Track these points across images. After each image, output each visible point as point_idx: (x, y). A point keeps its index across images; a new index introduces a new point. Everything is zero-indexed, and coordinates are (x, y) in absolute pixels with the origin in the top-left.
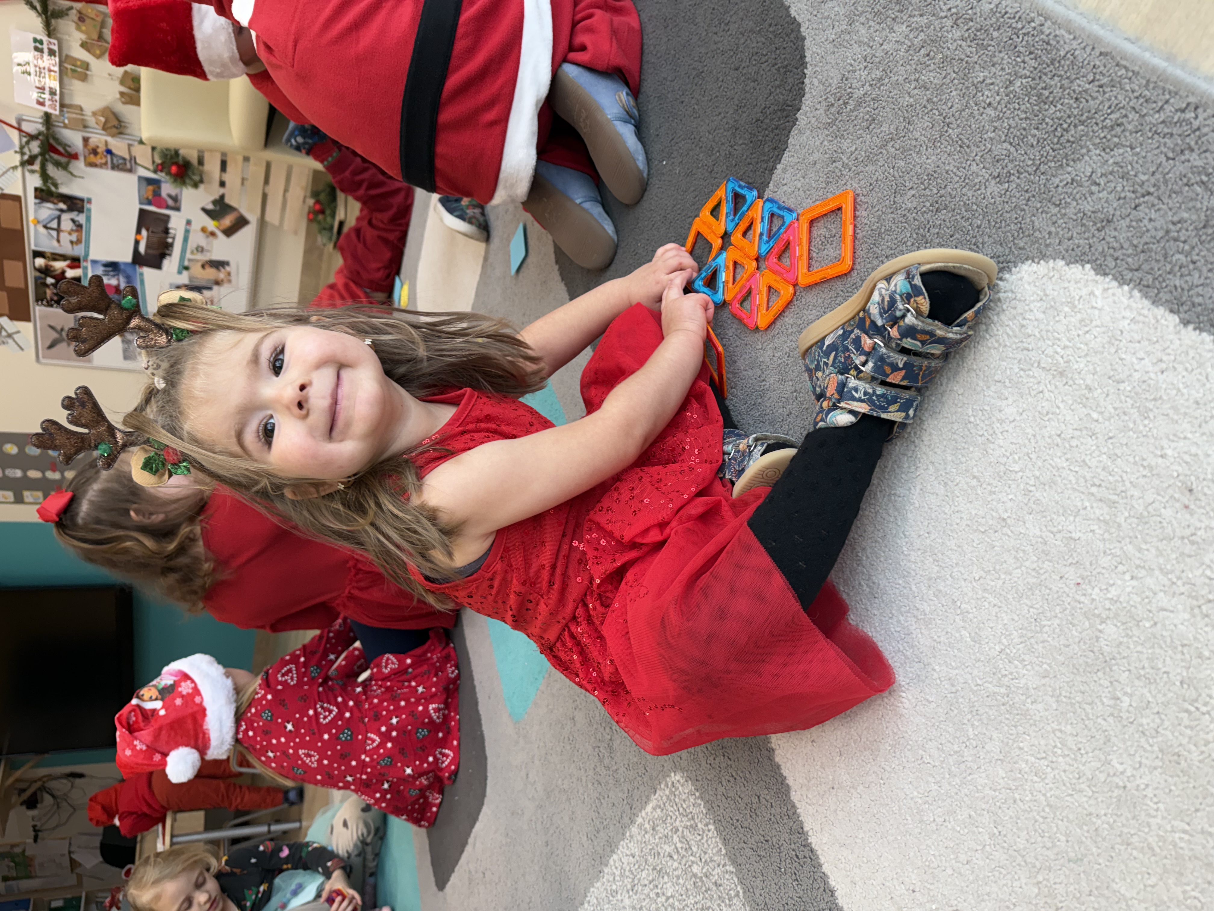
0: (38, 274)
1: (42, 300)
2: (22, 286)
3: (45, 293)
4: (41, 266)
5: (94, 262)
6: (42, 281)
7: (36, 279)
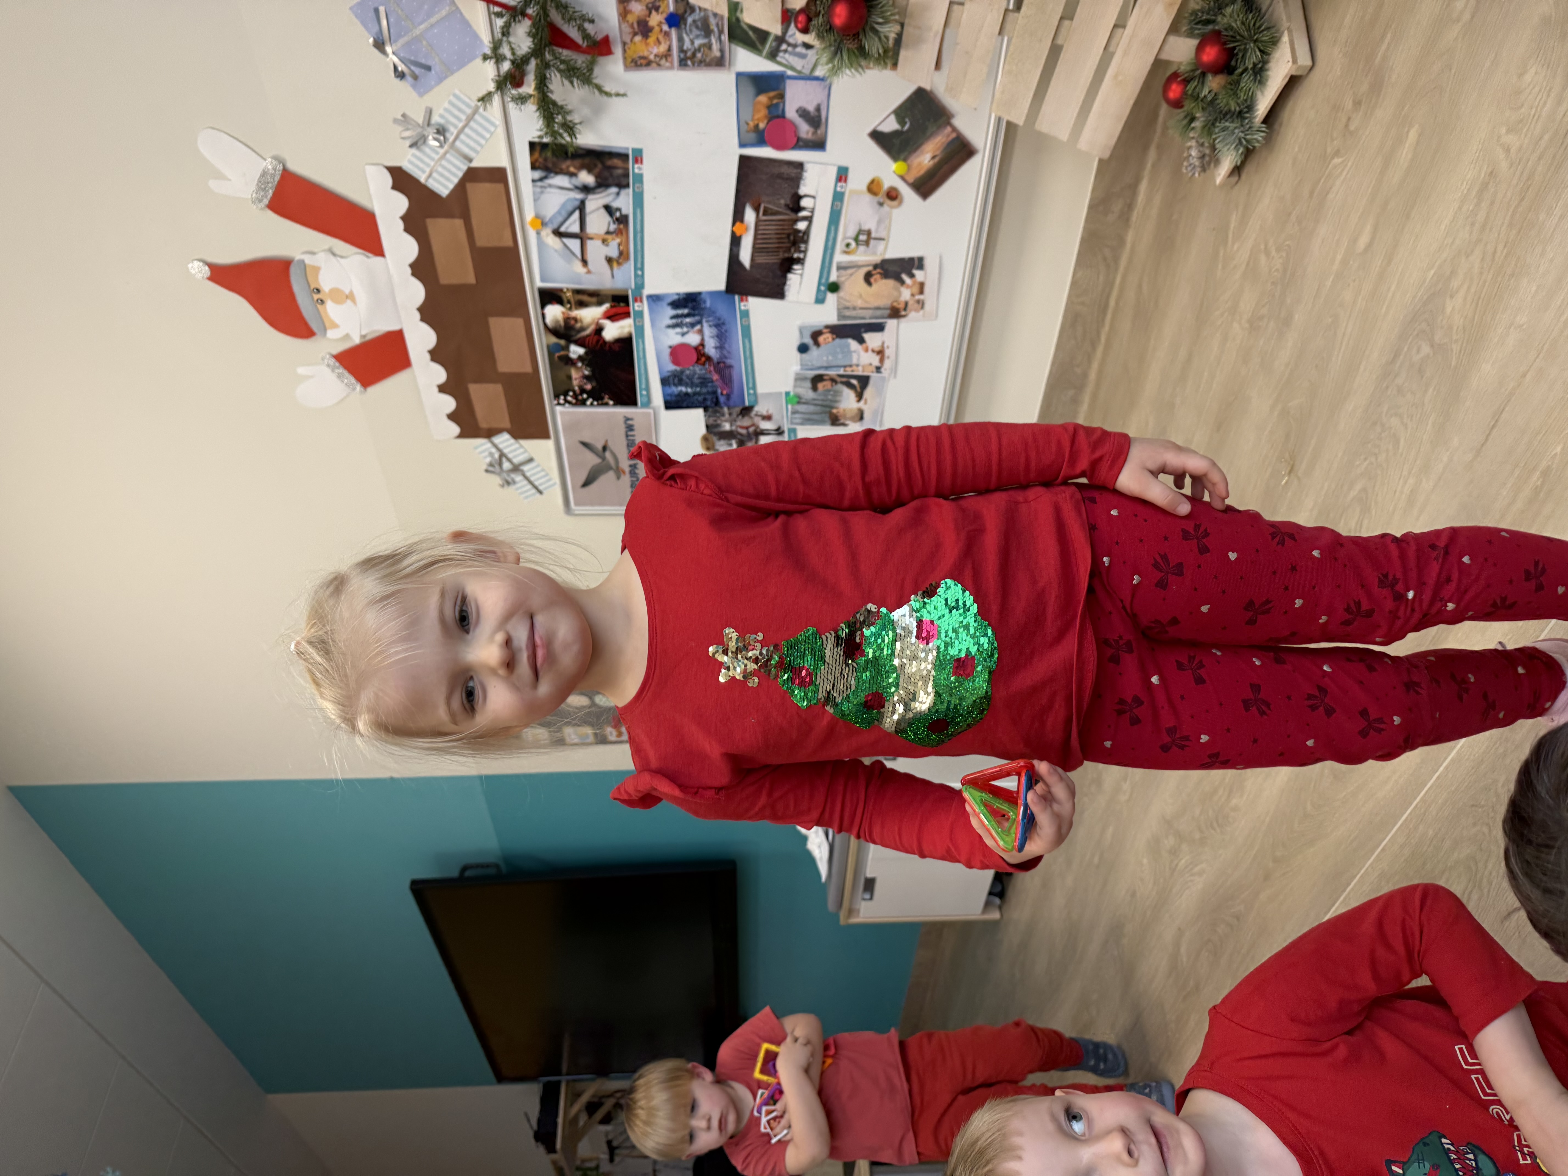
0: (553, 340)
1: (566, 394)
2: (528, 369)
3: (570, 378)
4: (557, 321)
5: (655, 299)
6: (563, 353)
7: (551, 351)
